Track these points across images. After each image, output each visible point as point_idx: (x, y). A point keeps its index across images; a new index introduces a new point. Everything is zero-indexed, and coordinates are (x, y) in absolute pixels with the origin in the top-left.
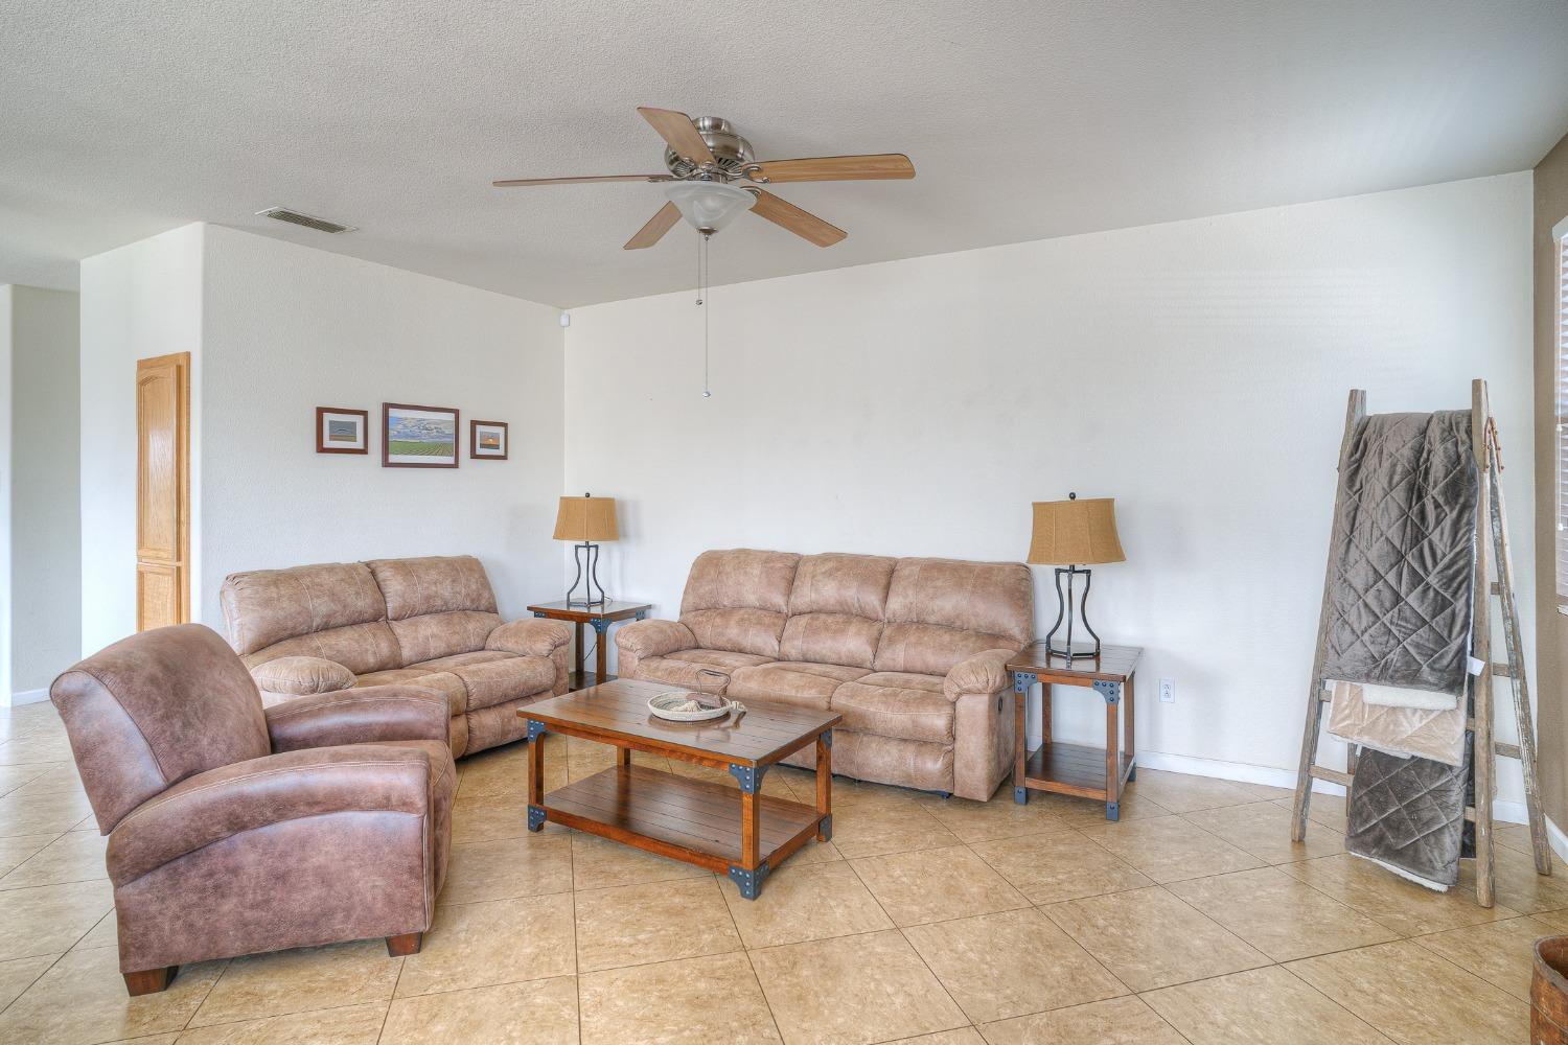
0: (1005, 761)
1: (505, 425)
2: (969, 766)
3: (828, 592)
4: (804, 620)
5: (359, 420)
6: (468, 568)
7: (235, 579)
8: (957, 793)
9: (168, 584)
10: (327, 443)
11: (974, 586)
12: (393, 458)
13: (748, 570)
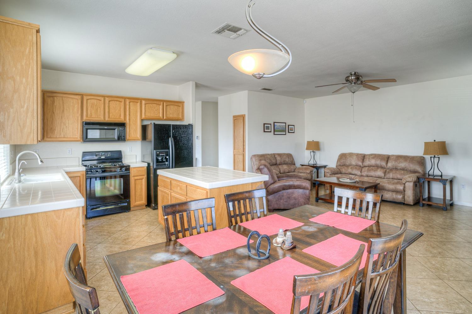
0: (417, 198)
1: (294, 126)
2: (409, 197)
3: (373, 162)
4: (367, 168)
5: (270, 125)
6: (289, 156)
7: (254, 156)
8: (405, 203)
9: (241, 157)
10: (266, 130)
11: (410, 161)
12: (275, 133)
13: (353, 157)
